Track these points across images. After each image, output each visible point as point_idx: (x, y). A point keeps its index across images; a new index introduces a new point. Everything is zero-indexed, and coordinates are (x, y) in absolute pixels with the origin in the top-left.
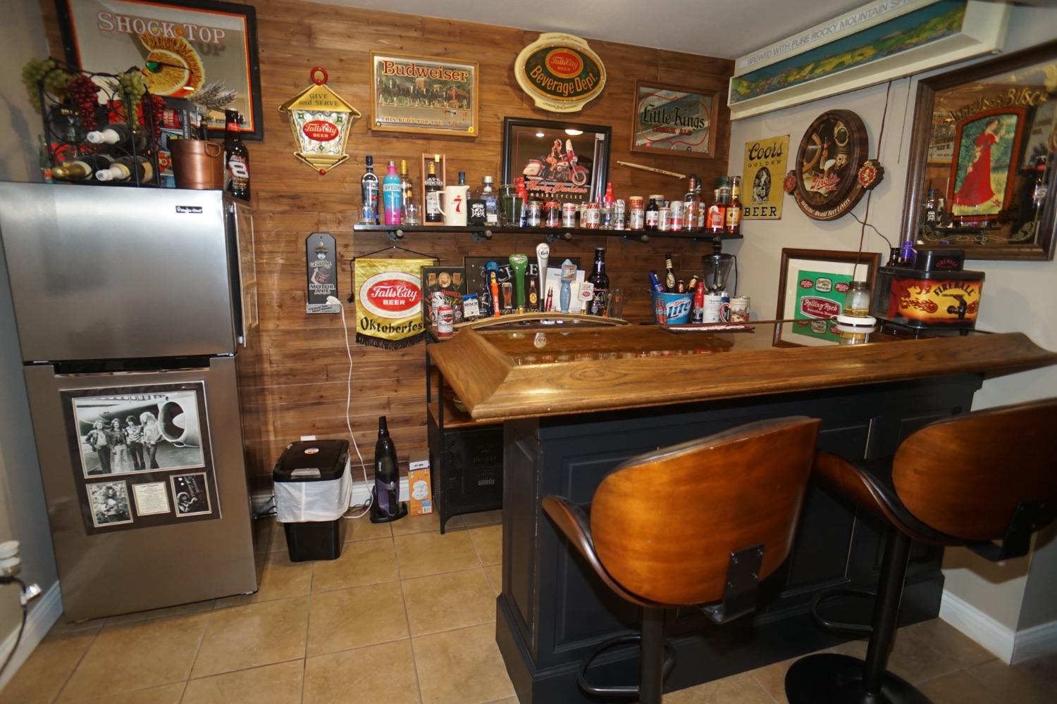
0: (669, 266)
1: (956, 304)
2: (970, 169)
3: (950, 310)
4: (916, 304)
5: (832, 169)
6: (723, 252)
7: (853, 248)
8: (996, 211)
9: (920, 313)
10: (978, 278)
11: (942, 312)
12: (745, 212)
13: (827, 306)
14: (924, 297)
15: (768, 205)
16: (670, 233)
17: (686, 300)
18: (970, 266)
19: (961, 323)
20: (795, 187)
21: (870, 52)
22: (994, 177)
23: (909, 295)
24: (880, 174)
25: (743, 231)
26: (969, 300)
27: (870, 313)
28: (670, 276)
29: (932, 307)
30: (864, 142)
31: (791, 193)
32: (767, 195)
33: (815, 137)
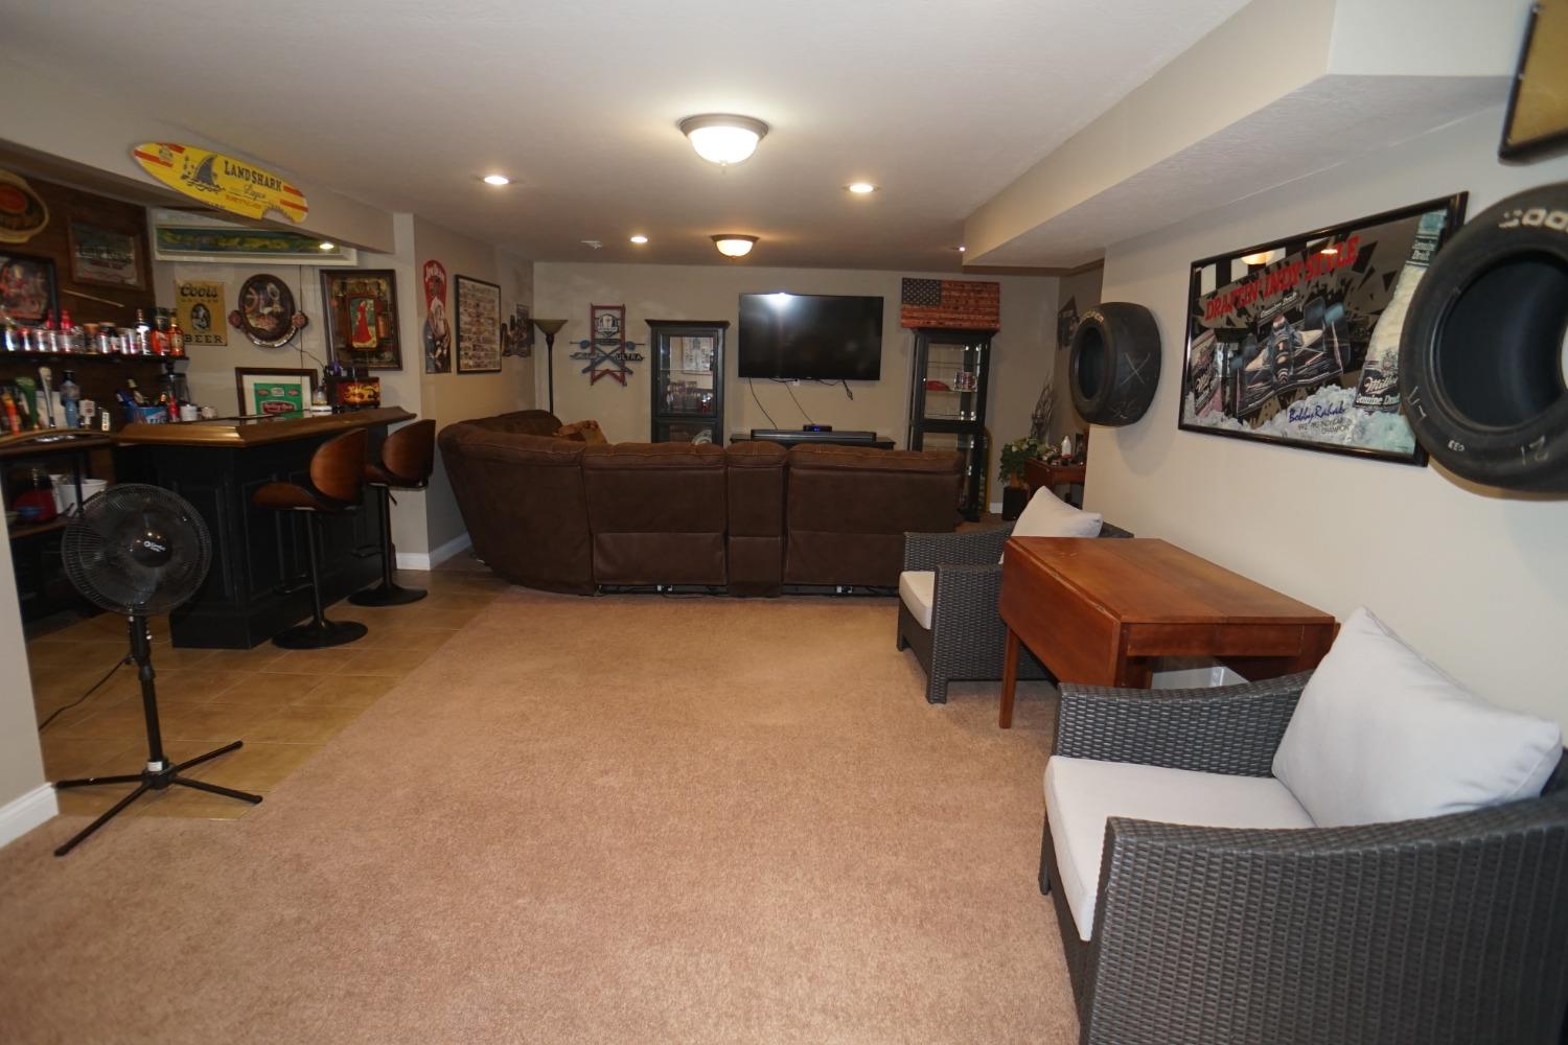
0: (132, 384)
1: (372, 393)
2: (357, 323)
3: (370, 397)
4: (354, 395)
5: (271, 313)
6: (176, 371)
7: (298, 366)
8: (374, 346)
9: (357, 399)
10: (376, 380)
11: (366, 398)
12: (187, 339)
13: (284, 406)
14: (357, 391)
15: (212, 333)
16: (130, 355)
17: (163, 413)
18: (372, 374)
19: (374, 402)
20: (240, 321)
21: (285, 245)
22: (369, 328)
23: (348, 391)
24: (306, 322)
25: (188, 354)
26: (377, 390)
27: (328, 404)
28: (138, 394)
29: (361, 396)
30: (291, 299)
31: (238, 327)
32: (208, 325)
33: (251, 290)
